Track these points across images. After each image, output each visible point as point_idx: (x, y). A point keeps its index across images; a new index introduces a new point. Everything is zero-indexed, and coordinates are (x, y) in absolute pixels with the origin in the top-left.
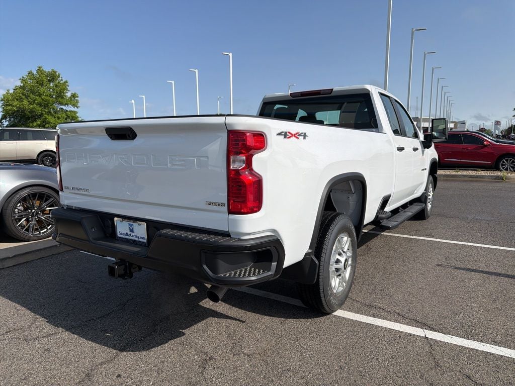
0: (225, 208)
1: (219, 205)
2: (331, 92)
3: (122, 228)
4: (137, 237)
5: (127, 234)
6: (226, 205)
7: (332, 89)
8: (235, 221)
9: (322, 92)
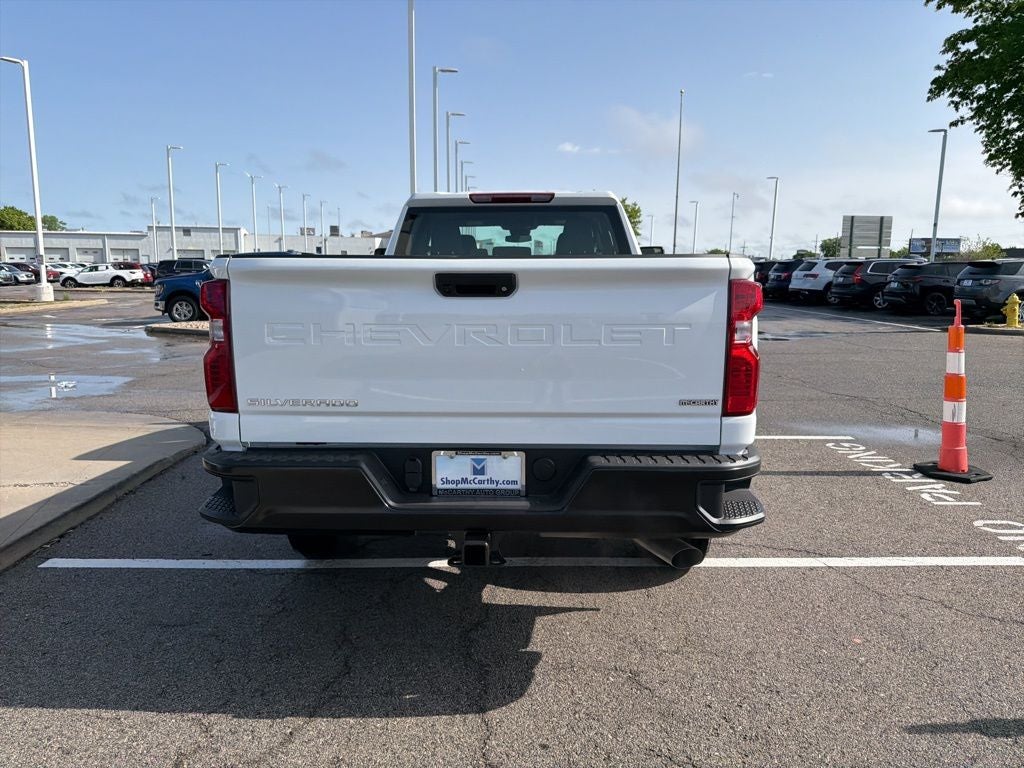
0: (718, 408)
1: (707, 403)
2: (551, 199)
3: (448, 472)
4: (492, 482)
5: (465, 481)
6: (720, 404)
7: (553, 195)
8: (736, 427)
9: (533, 197)
